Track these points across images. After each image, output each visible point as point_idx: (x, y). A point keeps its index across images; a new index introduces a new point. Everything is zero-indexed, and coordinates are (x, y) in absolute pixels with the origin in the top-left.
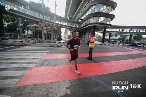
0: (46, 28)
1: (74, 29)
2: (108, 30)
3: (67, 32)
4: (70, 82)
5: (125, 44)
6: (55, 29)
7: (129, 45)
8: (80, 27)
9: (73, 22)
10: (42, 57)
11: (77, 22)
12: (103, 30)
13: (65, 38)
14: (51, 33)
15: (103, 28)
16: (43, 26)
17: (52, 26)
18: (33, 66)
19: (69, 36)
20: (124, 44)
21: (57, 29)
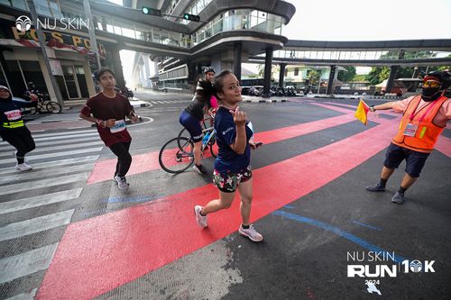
0: (55, 51)
1: (170, 55)
2: (276, 54)
3: (142, 63)
4: (227, 246)
5: (320, 95)
6: (98, 55)
7: (328, 96)
8: (189, 44)
9: (161, 28)
10: (86, 176)
11: (175, 28)
12: (264, 55)
13: (140, 86)
14: (82, 71)
15: (264, 47)
16: (38, 45)
17: (82, 45)
18: (67, 222)
19: (154, 79)
20: (317, 95)
21: (103, 55)
